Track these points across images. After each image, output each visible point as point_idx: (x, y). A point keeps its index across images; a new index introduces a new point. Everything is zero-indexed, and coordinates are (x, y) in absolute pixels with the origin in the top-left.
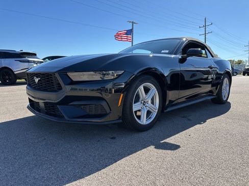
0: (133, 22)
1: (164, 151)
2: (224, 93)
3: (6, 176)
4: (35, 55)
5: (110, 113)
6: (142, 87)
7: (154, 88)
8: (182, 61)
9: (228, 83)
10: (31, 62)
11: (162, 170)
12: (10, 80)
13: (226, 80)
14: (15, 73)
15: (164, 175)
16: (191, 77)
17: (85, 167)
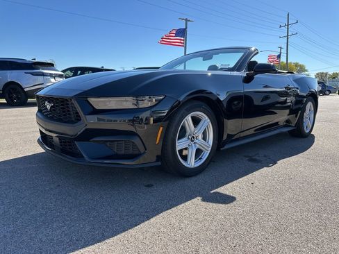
0: (186, 20)
1: (215, 205)
2: (307, 123)
3: (5, 236)
4: (52, 65)
5: (145, 153)
6: (189, 118)
7: (207, 118)
8: (248, 79)
9: (312, 109)
10: (47, 76)
11: (209, 233)
12: (18, 99)
13: (310, 105)
14: (26, 90)
15: (211, 240)
16: (262, 101)
17: (107, 227)
